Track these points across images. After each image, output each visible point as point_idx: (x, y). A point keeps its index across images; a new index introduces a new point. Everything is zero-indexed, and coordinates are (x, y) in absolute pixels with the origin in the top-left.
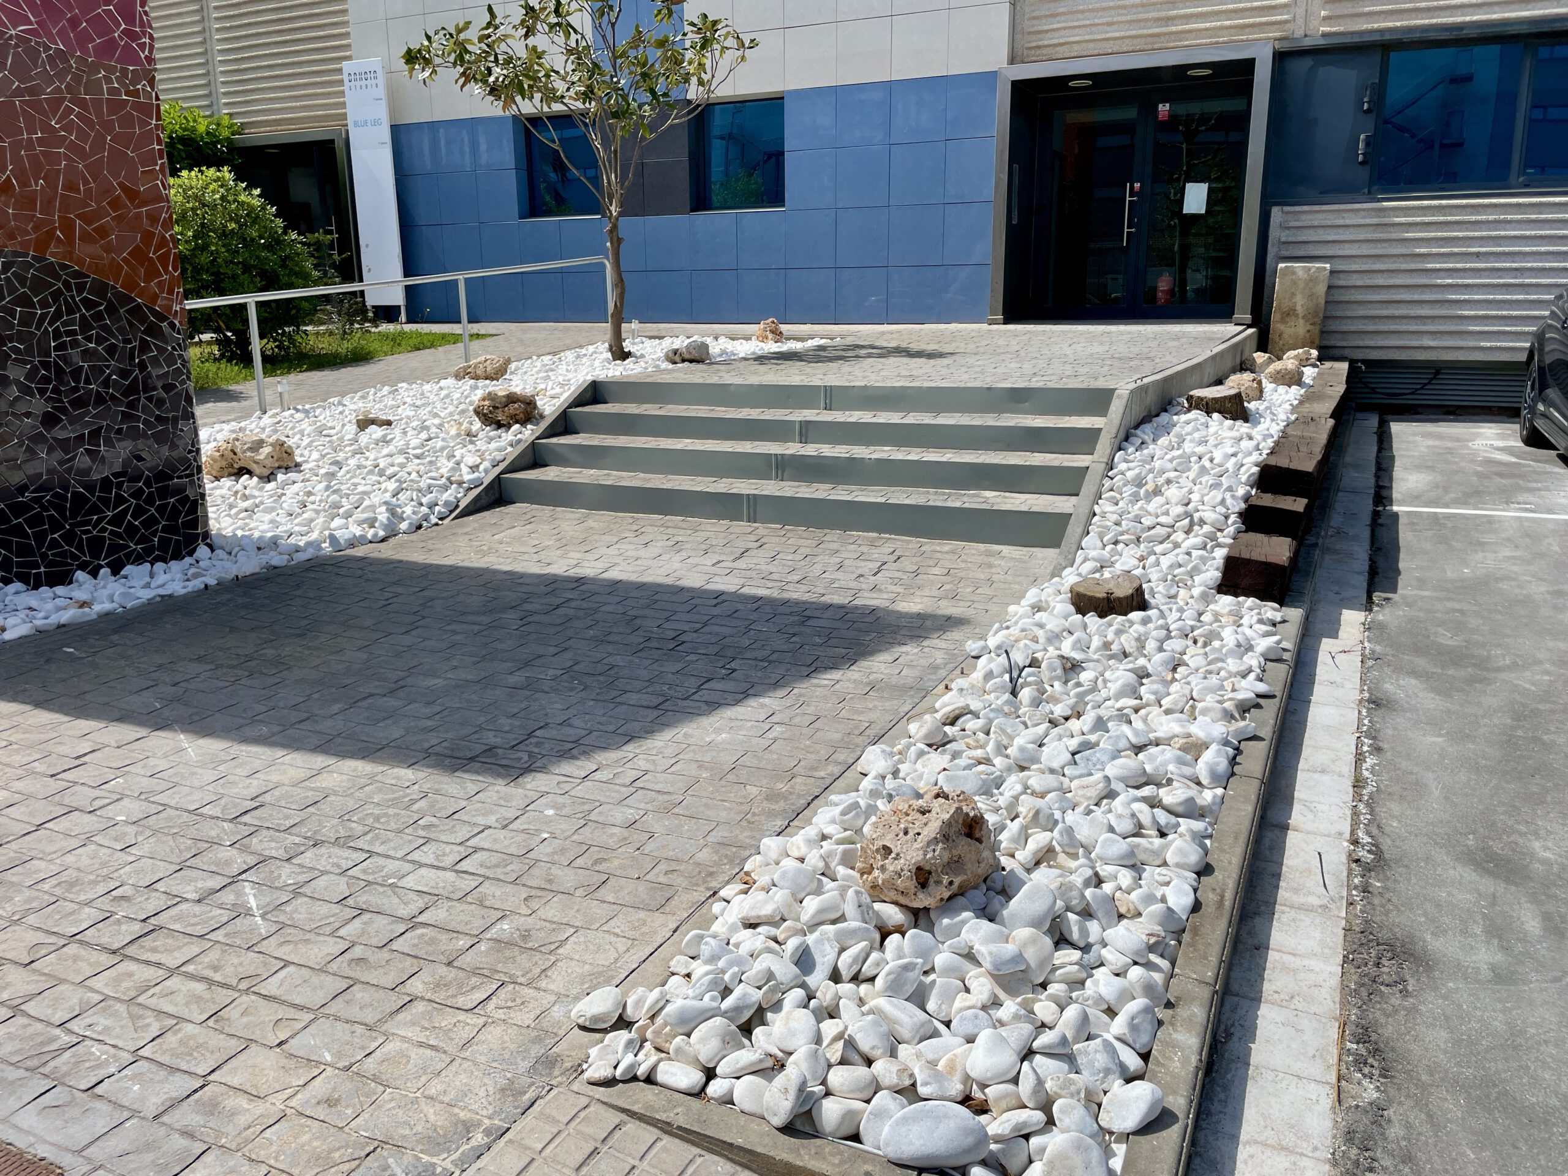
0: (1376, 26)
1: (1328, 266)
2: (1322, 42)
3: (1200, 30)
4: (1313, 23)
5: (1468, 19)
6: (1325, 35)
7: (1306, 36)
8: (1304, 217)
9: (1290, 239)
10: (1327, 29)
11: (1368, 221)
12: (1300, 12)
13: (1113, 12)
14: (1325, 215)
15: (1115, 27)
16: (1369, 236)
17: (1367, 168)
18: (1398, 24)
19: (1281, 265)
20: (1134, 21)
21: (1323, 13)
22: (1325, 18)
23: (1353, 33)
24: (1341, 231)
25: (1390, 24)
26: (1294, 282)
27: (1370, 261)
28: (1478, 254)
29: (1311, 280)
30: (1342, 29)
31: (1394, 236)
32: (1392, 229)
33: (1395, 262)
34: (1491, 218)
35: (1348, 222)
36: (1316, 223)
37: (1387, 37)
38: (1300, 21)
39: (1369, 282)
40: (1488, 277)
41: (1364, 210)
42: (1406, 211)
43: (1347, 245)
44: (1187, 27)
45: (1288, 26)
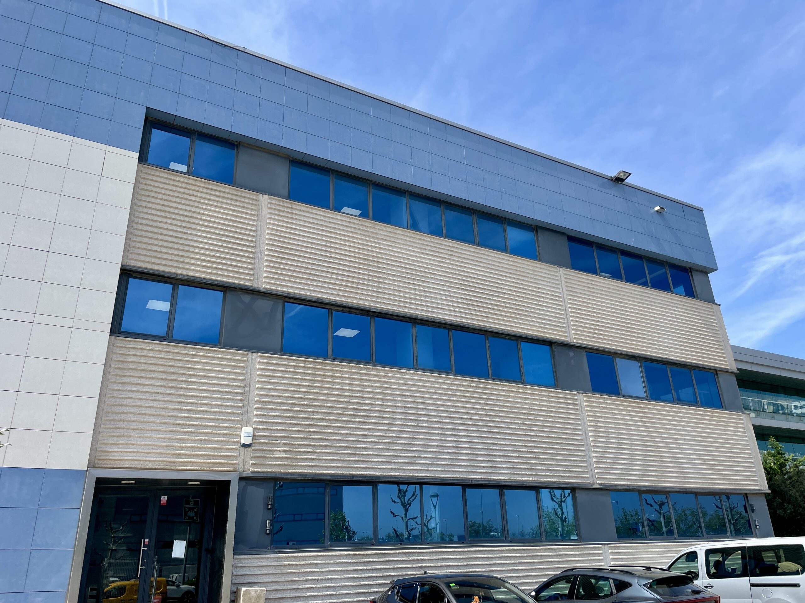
0: (274, 470)
1: (265, 588)
2: (251, 475)
3: (195, 462)
4: (247, 466)
5: (308, 471)
6: (252, 472)
7: (244, 471)
8: (244, 561)
9: (238, 573)
10: (253, 469)
11: (273, 564)
12: (241, 460)
13: (150, 447)
14: (253, 561)
15: (151, 455)
16: (274, 572)
17: (270, 536)
18: (282, 470)
19: (243, 589)
20: (161, 453)
21: (251, 462)
22: (252, 464)
23: (264, 472)
24: (261, 569)
25: (279, 470)
27: (274, 584)
28: (318, 580)
29: (258, 597)
30: (260, 470)
31: (284, 571)
32: (282, 568)
33: (285, 585)
34: (323, 562)
35: (264, 564)
36: (250, 565)
37: (278, 476)
38: (241, 464)
39: (275, 596)
40: (323, 591)
41: (270, 558)
42: (288, 558)
43: (264, 577)
44: (189, 460)
45: (236, 465)
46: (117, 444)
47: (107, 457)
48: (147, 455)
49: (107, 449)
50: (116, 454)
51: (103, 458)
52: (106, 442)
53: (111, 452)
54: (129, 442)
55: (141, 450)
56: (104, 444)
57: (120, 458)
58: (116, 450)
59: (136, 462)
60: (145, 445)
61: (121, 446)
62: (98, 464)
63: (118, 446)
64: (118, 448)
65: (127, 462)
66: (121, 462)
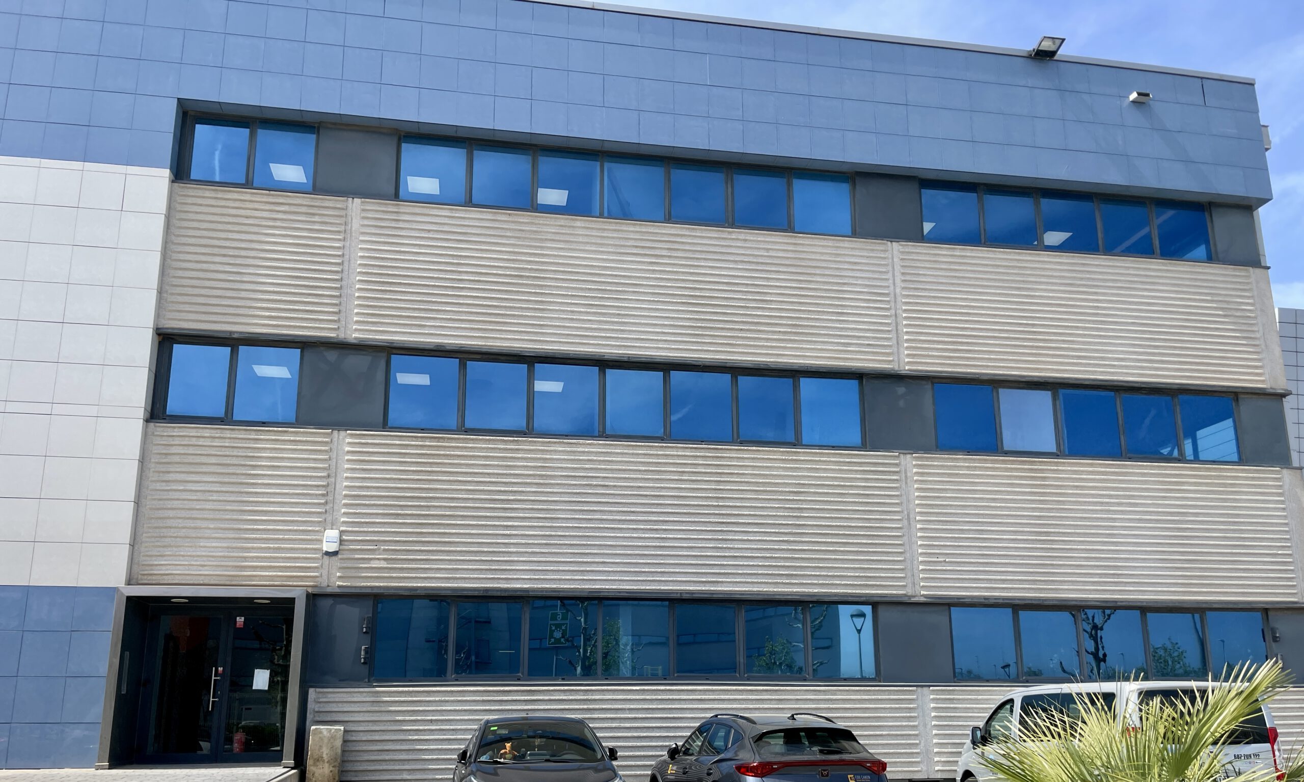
0: (369, 584)
1: (342, 728)
2: (338, 590)
3: (262, 576)
4: (333, 579)
5: (419, 585)
6: (339, 587)
7: (328, 586)
8: (329, 696)
9: (321, 710)
10: (341, 584)
11: (368, 699)
12: (325, 573)
13: (205, 559)
14: (342, 695)
15: (206, 568)
16: (369, 709)
17: (367, 666)
18: (382, 584)
19: (313, 727)
20: (219, 566)
21: (338, 574)
22: (340, 577)
23: (356, 587)
24: (352, 705)
25: (377, 584)
26: (321, 739)
27: (370, 724)
28: (431, 721)
29: (332, 737)
30: (349, 584)
31: (383, 709)
32: (382, 705)
33: (385, 725)
34: (437, 699)
35: (355, 699)
36: (337, 700)
37: (375, 591)
38: (325, 577)
39: (370, 738)
40: (438, 735)
41: (365, 692)
42: (390, 694)
43: (356, 714)
44: (255, 573)
45: (318, 579)
46: (164, 556)
47: (152, 572)
48: (201, 568)
49: (151, 563)
50: (164, 568)
51: (146, 572)
52: (150, 553)
53: (157, 565)
54: (177, 553)
55: (193, 563)
56: (147, 556)
57: (167, 572)
58: (162, 563)
59: (188, 577)
60: (198, 556)
61: (169, 558)
62: (142, 580)
63: (165, 558)
64: (165, 560)
65: (177, 577)
66: (169, 577)
